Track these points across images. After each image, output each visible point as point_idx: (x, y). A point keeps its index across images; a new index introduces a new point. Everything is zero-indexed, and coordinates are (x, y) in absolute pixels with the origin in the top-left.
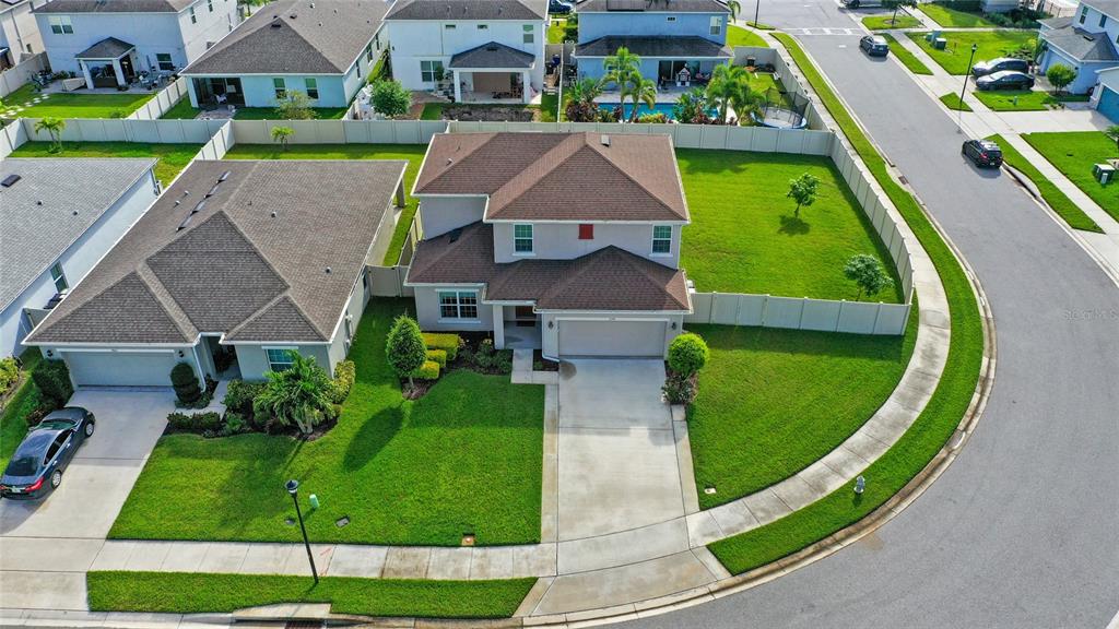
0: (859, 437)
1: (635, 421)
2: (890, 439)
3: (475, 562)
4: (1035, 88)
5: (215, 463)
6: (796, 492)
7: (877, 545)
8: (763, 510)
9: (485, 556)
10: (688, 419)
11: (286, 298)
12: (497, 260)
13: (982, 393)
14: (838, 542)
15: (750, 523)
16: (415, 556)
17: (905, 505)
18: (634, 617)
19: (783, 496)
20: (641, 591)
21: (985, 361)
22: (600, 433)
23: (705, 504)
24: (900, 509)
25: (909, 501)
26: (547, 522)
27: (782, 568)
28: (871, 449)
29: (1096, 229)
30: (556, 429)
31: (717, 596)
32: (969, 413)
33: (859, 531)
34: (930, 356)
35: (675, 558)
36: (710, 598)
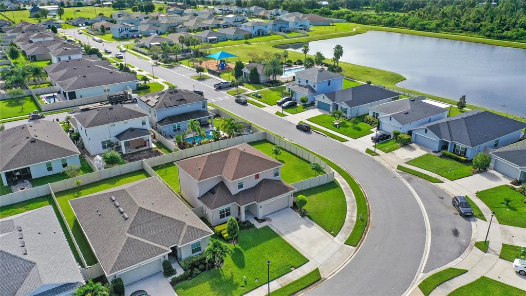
0: (349, 208)
1: (299, 224)
2: (355, 205)
3: (300, 272)
4: (298, 105)
5: (202, 284)
6: (349, 224)
7: (374, 228)
8: (347, 231)
9: (300, 270)
10: (310, 219)
11: (188, 226)
12: (233, 194)
13: (362, 188)
14: (367, 231)
15: (347, 235)
16: (284, 278)
17: (371, 217)
18: (346, 264)
19: (347, 226)
20: (341, 259)
21: (355, 180)
22: (294, 231)
23: (334, 235)
24: (371, 219)
26: (305, 255)
28: (353, 209)
29: (347, 141)
30: (283, 235)
31: (357, 252)
32: (363, 193)
33: (368, 226)
34: (343, 184)
35: (341, 249)
36: (356, 254)
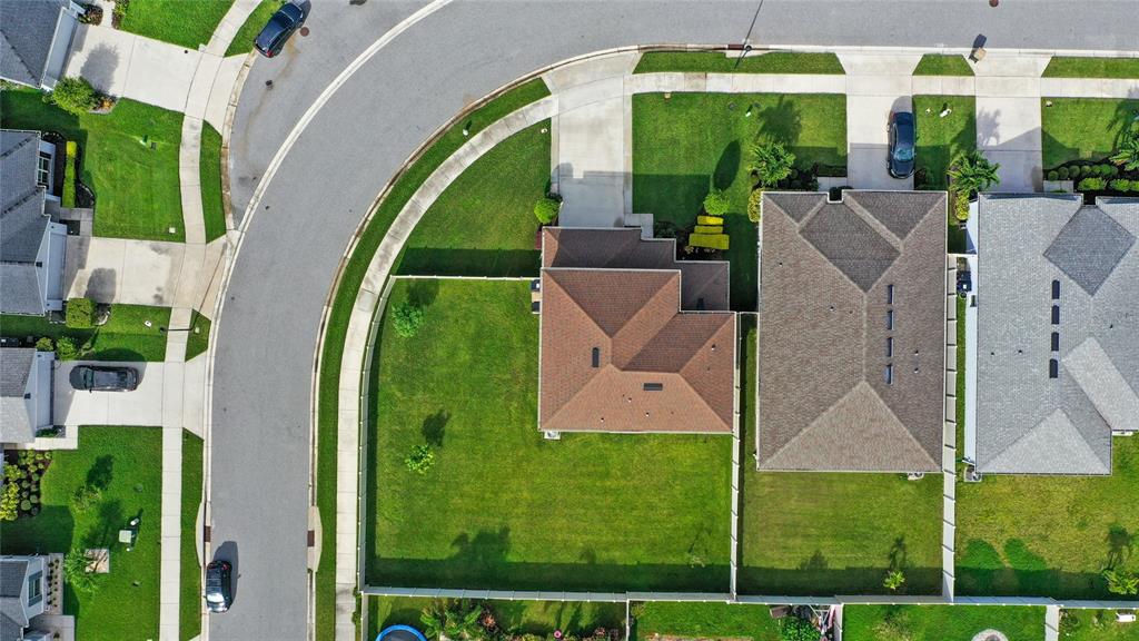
0: (453, 176)
1: (580, 182)
2: (437, 175)
3: (663, 84)
5: (809, 144)
6: (499, 132)
7: (468, 97)
8: (518, 119)
9: (659, 87)
10: (549, 184)
11: (798, 221)
13: (366, 220)
14: (485, 100)
15: (527, 110)
16: (692, 87)
17: (444, 126)
18: (589, 55)
19: (507, 128)
20: (584, 68)
21: (349, 256)
22: (601, 172)
23: (547, 122)
24: (447, 123)
25: (441, 128)
26: (629, 108)
27: (516, 83)
28: (450, 167)
29: (187, 437)
30: (626, 175)
32: (381, 202)
33: (473, 108)
34: (385, 257)
36: (552, 66)
